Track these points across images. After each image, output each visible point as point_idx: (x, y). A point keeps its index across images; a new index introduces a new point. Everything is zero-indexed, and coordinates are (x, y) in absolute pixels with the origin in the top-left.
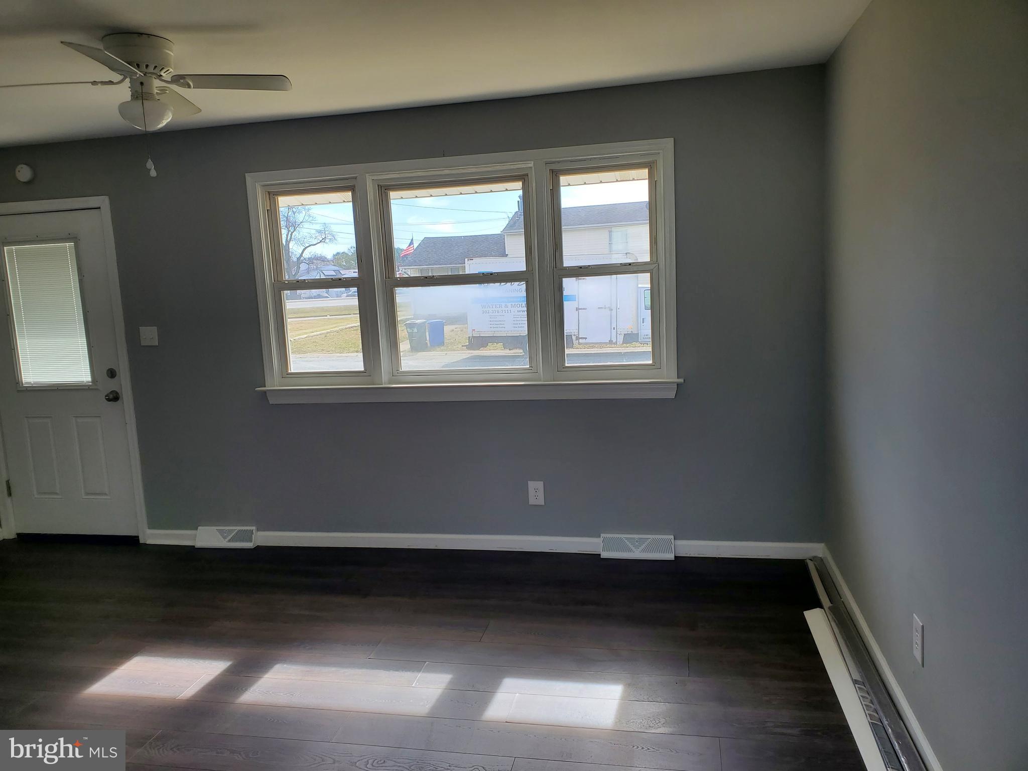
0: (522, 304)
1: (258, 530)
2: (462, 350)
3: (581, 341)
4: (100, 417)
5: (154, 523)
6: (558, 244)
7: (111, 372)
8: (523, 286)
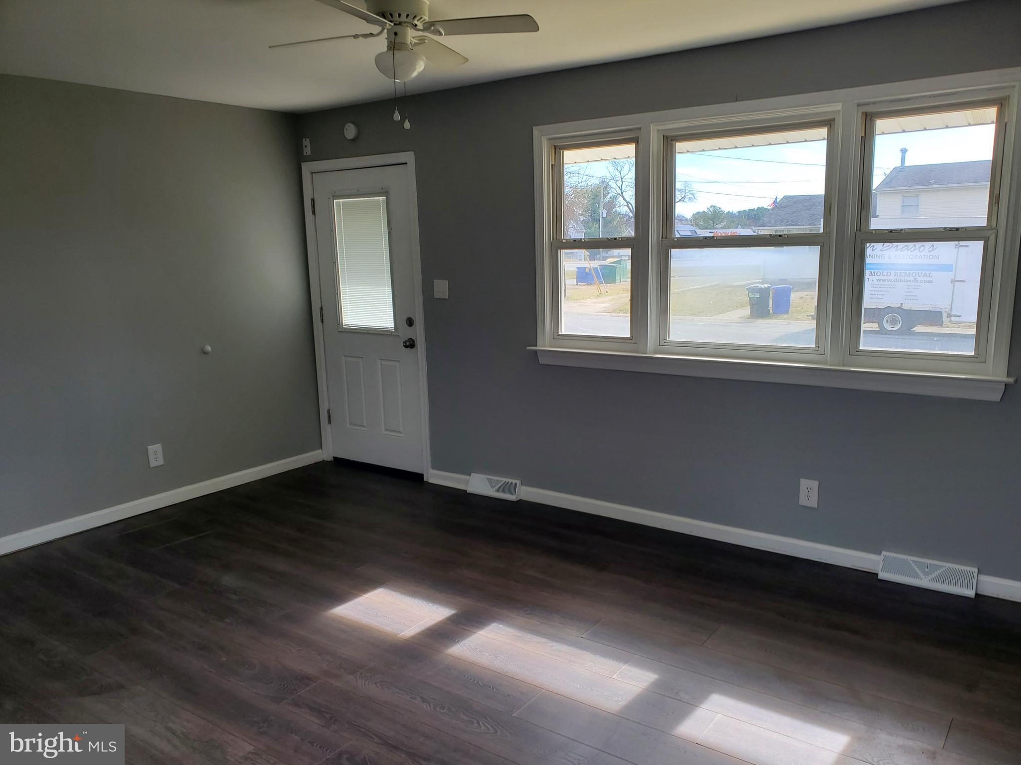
0: (883, 272)
1: (522, 484)
2: (808, 320)
3: (953, 319)
4: (399, 361)
5: (438, 464)
6: (865, 203)
7: (410, 320)
8: (816, 250)
